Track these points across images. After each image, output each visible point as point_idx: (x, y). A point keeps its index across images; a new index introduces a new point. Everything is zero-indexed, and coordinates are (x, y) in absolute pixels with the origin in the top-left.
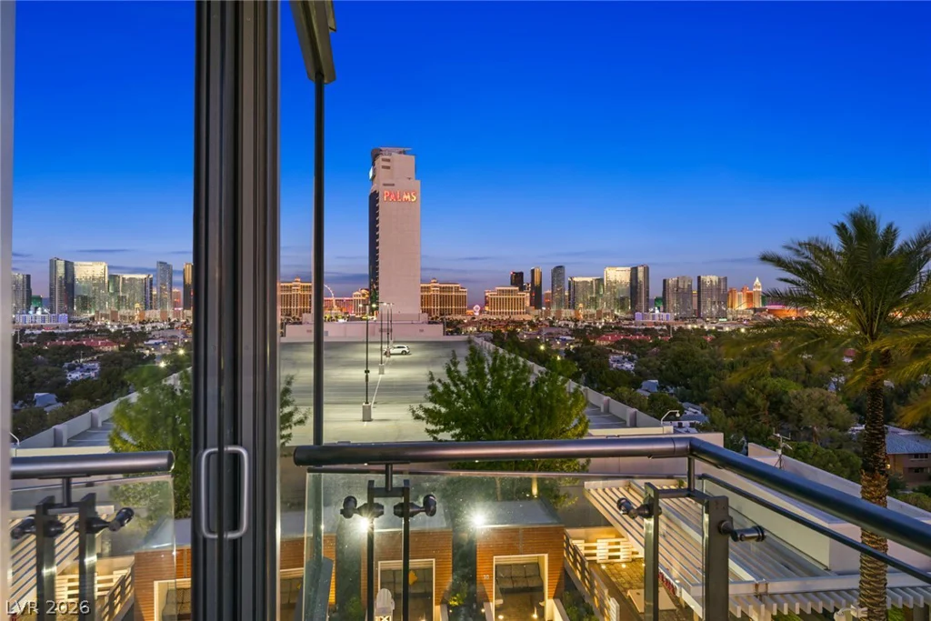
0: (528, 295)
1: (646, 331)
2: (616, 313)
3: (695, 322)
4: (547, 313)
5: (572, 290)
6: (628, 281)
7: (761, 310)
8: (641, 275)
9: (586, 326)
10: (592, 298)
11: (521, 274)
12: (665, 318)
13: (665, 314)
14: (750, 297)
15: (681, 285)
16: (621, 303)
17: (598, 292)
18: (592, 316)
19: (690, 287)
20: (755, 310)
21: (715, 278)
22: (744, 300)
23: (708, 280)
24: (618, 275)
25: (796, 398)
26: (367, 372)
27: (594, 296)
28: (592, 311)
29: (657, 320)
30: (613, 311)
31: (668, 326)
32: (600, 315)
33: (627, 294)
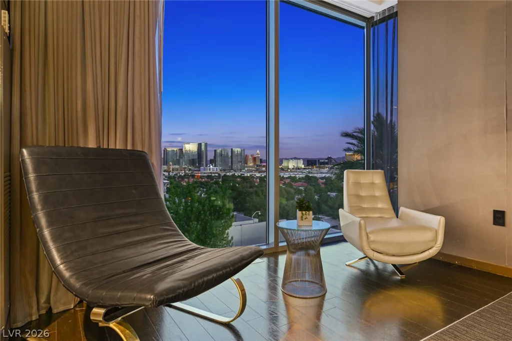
1: (208, 177)
2: (190, 167)
3: (230, 172)
5: (166, 155)
6: (196, 150)
7: (260, 166)
8: (203, 148)
9: (175, 175)
10: (177, 159)
12: (215, 170)
13: (215, 168)
14: (255, 159)
15: (223, 153)
16: (193, 162)
17: (180, 156)
18: (177, 169)
19: (227, 153)
20: (257, 166)
21: (239, 150)
22: (252, 161)
23: (236, 150)
24: (191, 147)
25: (286, 205)
28: (177, 167)
29: (211, 171)
30: (188, 166)
31: (219, 174)
32: (181, 169)
33: (196, 157)
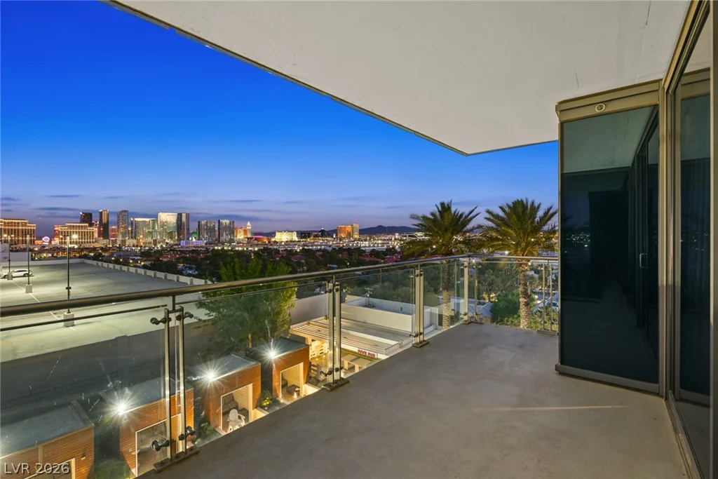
0: (96, 229)
2: (167, 241)
3: (218, 246)
4: (115, 242)
5: (134, 226)
6: (175, 221)
7: (251, 238)
8: (184, 219)
9: (147, 250)
10: (149, 232)
11: (91, 215)
12: (199, 243)
13: (199, 241)
14: (245, 231)
15: (209, 225)
16: (170, 235)
17: (153, 228)
18: (150, 243)
19: (214, 226)
20: (248, 238)
21: (228, 221)
22: (242, 233)
23: (224, 222)
24: (169, 218)
26: (68, 288)
27: (151, 230)
28: (150, 240)
29: (195, 245)
30: (165, 240)
31: (206, 248)
32: (155, 242)
33: (175, 229)
